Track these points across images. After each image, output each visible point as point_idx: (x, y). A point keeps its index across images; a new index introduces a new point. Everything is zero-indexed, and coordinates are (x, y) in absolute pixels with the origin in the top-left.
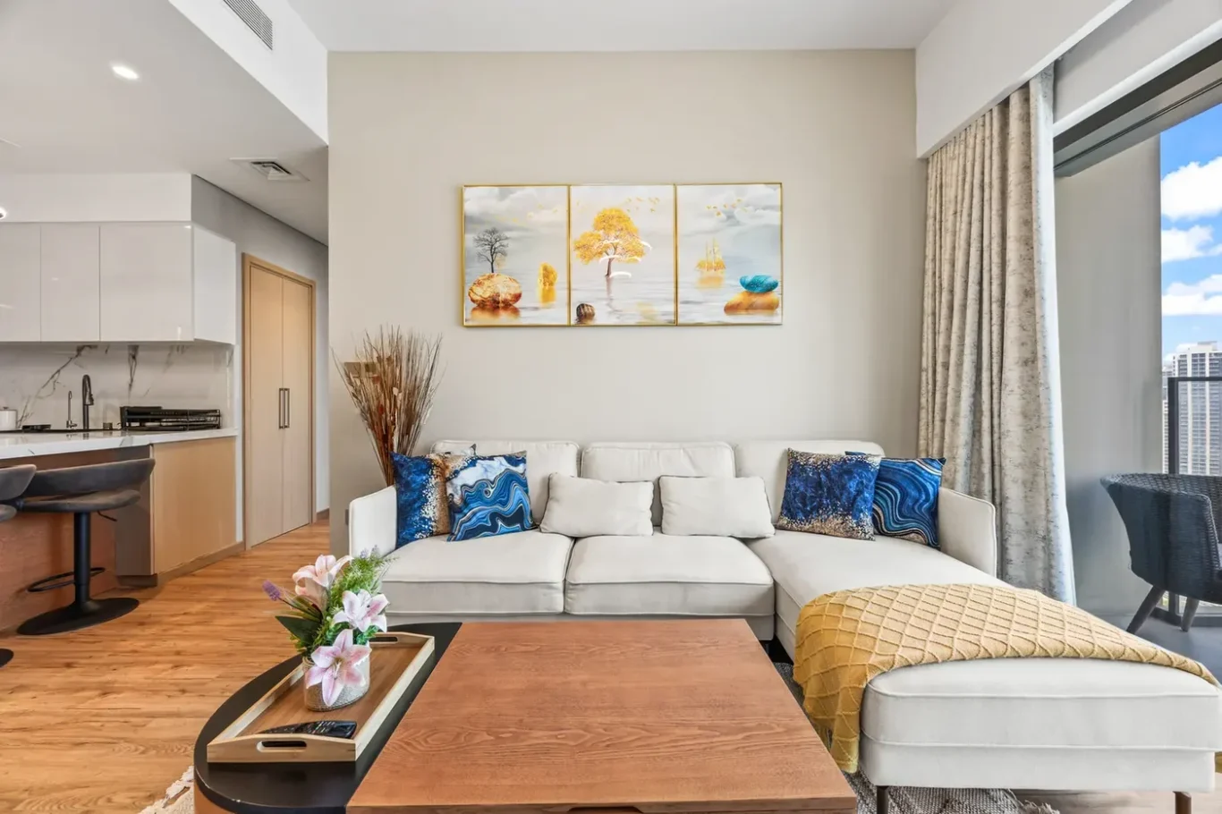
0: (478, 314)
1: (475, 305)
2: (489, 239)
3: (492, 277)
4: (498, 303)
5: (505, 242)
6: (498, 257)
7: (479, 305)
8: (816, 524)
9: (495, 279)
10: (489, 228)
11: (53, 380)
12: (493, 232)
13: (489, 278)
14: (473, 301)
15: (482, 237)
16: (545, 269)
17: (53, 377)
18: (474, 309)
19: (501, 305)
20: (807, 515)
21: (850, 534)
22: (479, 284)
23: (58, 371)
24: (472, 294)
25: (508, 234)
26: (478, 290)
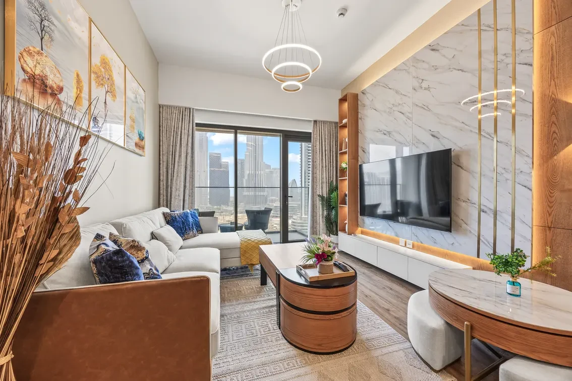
2: (38, 9)
3: (41, 54)
4: (46, 86)
5: (52, 26)
7: (29, 79)
9: (44, 57)
14: (23, 69)
16: (78, 75)
19: (49, 91)
22: (30, 54)
24: (21, 61)
26: (28, 59)
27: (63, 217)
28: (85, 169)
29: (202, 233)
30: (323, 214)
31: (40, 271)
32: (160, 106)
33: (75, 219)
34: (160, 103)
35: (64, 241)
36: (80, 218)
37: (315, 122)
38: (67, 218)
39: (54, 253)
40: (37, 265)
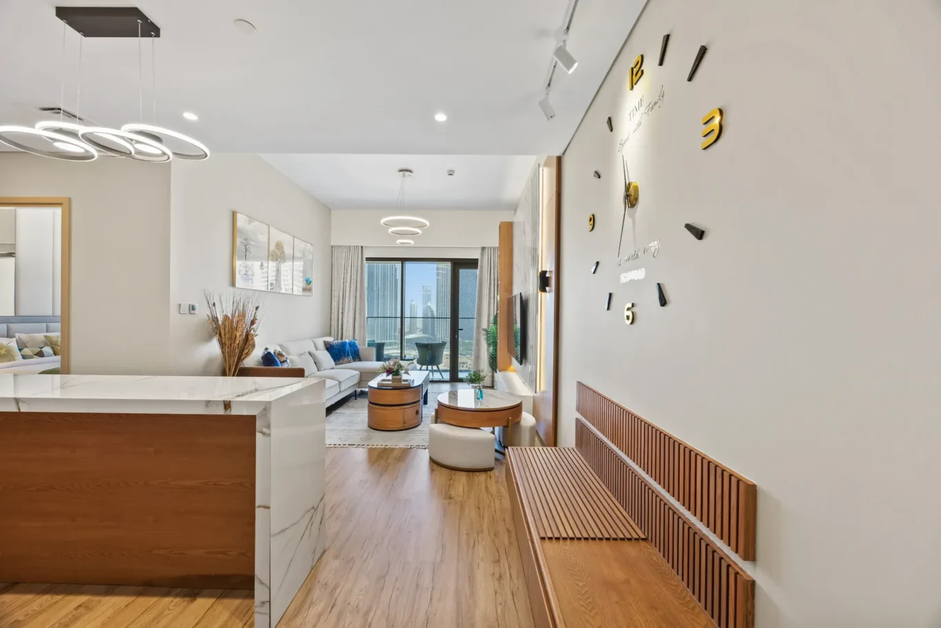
0: (241, 281)
1: (240, 276)
2: (245, 243)
5: (250, 246)
6: (249, 253)
8: (341, 361)
10: (245, 237)
12: (246, 240)
15: (243, 241)
20: (339, 359)
21: (349, 362)
25: (251, 243)
27: (250, 338)
29: (360, 360)
30: (488, 350)
31: (243, 357)
32: (332, 247)
34: (333, 244)
35: (250, 346)
36: (255, 338)
37: (483, 249)
39: (247, 351)
40: (242, 355)
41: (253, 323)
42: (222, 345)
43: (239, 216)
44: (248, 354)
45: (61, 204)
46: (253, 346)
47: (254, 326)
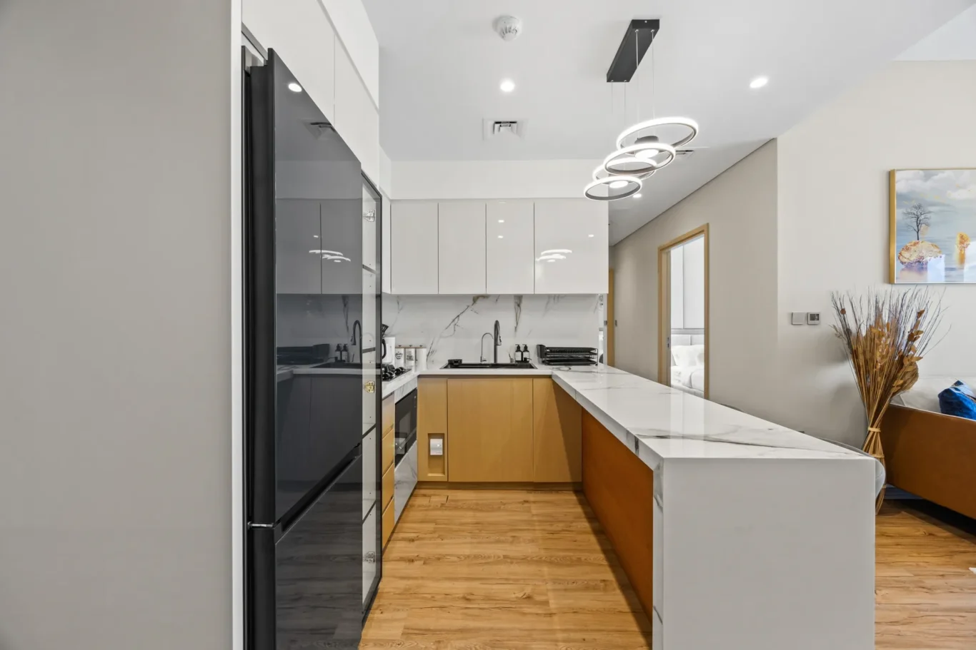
0: (906, 273)
1: (903, 267)
2: (915, 213)
3: (917, 243)
5: (928, 215)
6: (923, 227)
7: (907, 267)
9: (920, 244)
10: (915, 204)
11: (453, 323)
12: (919, 207)
13: (915, 244)
14: (902, 263)
15: (909, 211)
16: (962, 237)
17: (454, 320)
18: (903, 270)
22: (907, 249)
23: (458, 316)
24: (901, 258)
25: (931, 209)
26: (906, 254)
27: (906, 363)
28: (922, 332)
31: (894, 390)
33: (915, 363)
35: (907, 377)
36: (918, 363)
38: (908, 363)
39: (901, 382)
40: (891, 387)
41: (912, 338)
42: (858, 369)
43: (898, 176)
44: (903, 387)
45: (703, 231)
46: (915, 375)
47: (916, 344)
